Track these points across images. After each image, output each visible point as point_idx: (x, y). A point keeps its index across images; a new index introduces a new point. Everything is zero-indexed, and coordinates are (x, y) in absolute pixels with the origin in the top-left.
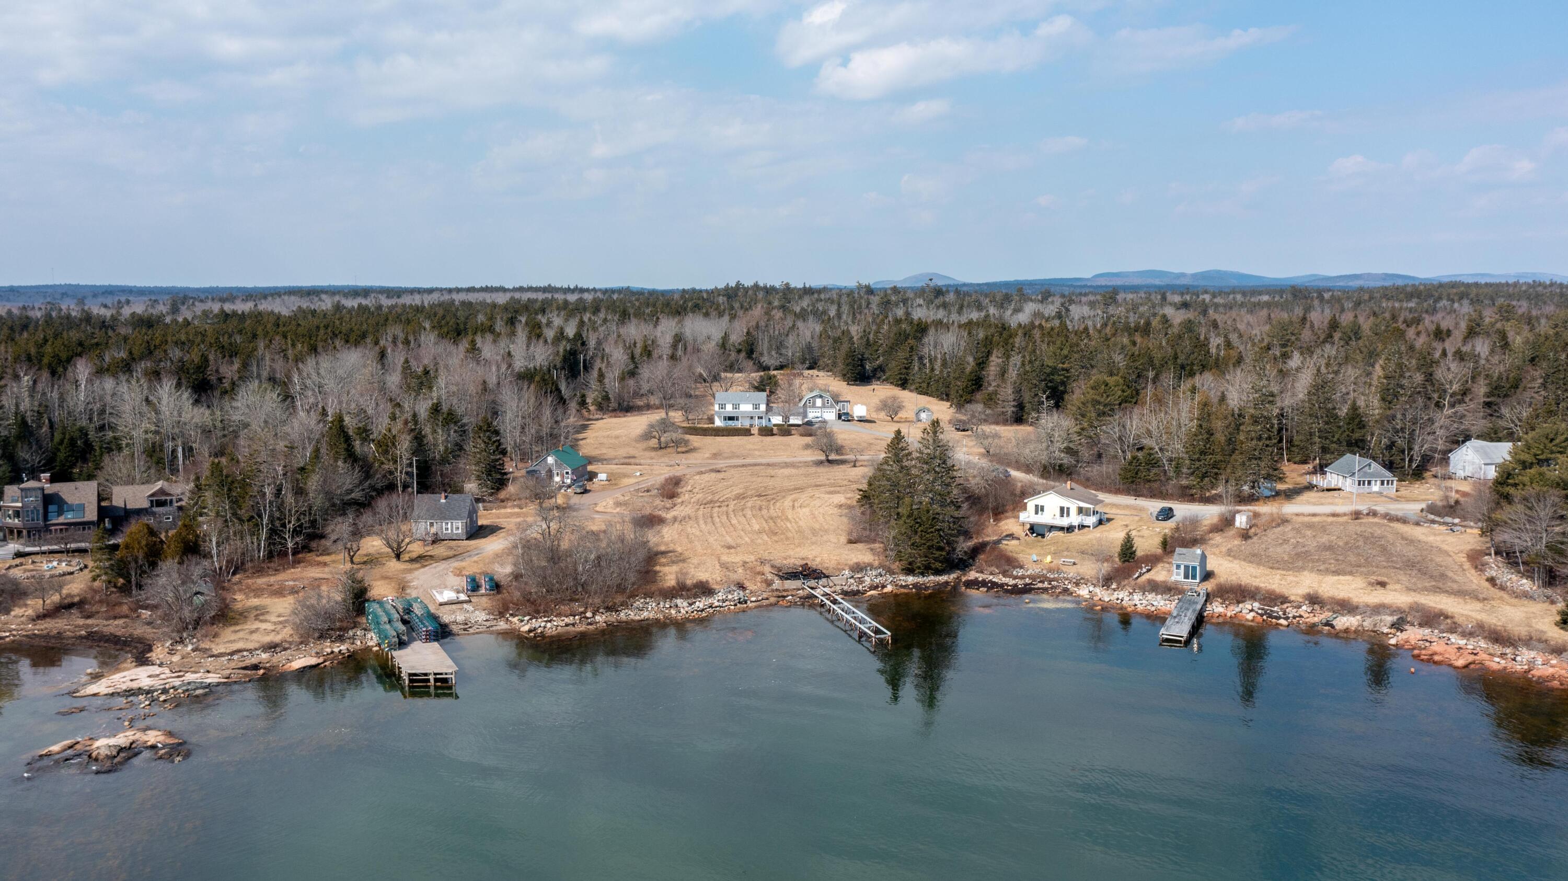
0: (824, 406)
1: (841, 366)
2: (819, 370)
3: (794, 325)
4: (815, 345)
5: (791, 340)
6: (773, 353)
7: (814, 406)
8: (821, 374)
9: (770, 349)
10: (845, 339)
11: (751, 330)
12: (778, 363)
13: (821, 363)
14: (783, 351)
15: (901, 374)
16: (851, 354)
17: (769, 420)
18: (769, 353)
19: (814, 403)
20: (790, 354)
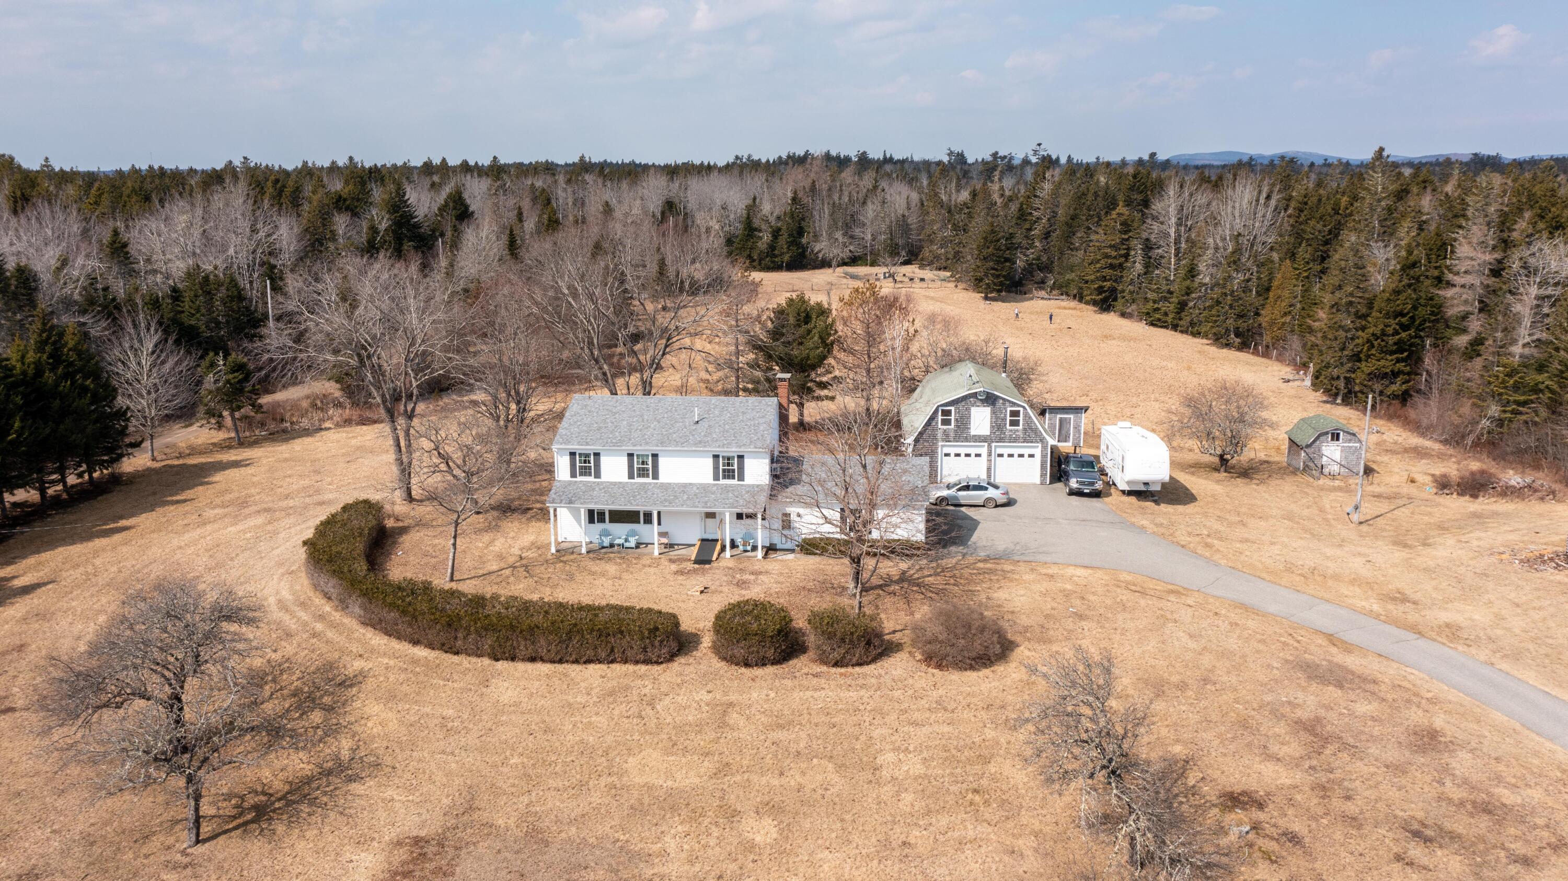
0: (998, 434)
1: (970, 259)
2: (922, 267)
3: (875, 187)
4: (913, 220)
5: (871, 210)
6: (839, 235)
7: (962, 433)
8: (928, 274)
9: (833, 226)
10: (980, 207)
11: (800, 195)
12: (845, 254)
13: (926, 253)
14: (857, 231)
15: (1104, 279)
16: (990, 238)
17: (787, 523)
18: (830, 236)
19: (964, 423)
20: (869, 237)
